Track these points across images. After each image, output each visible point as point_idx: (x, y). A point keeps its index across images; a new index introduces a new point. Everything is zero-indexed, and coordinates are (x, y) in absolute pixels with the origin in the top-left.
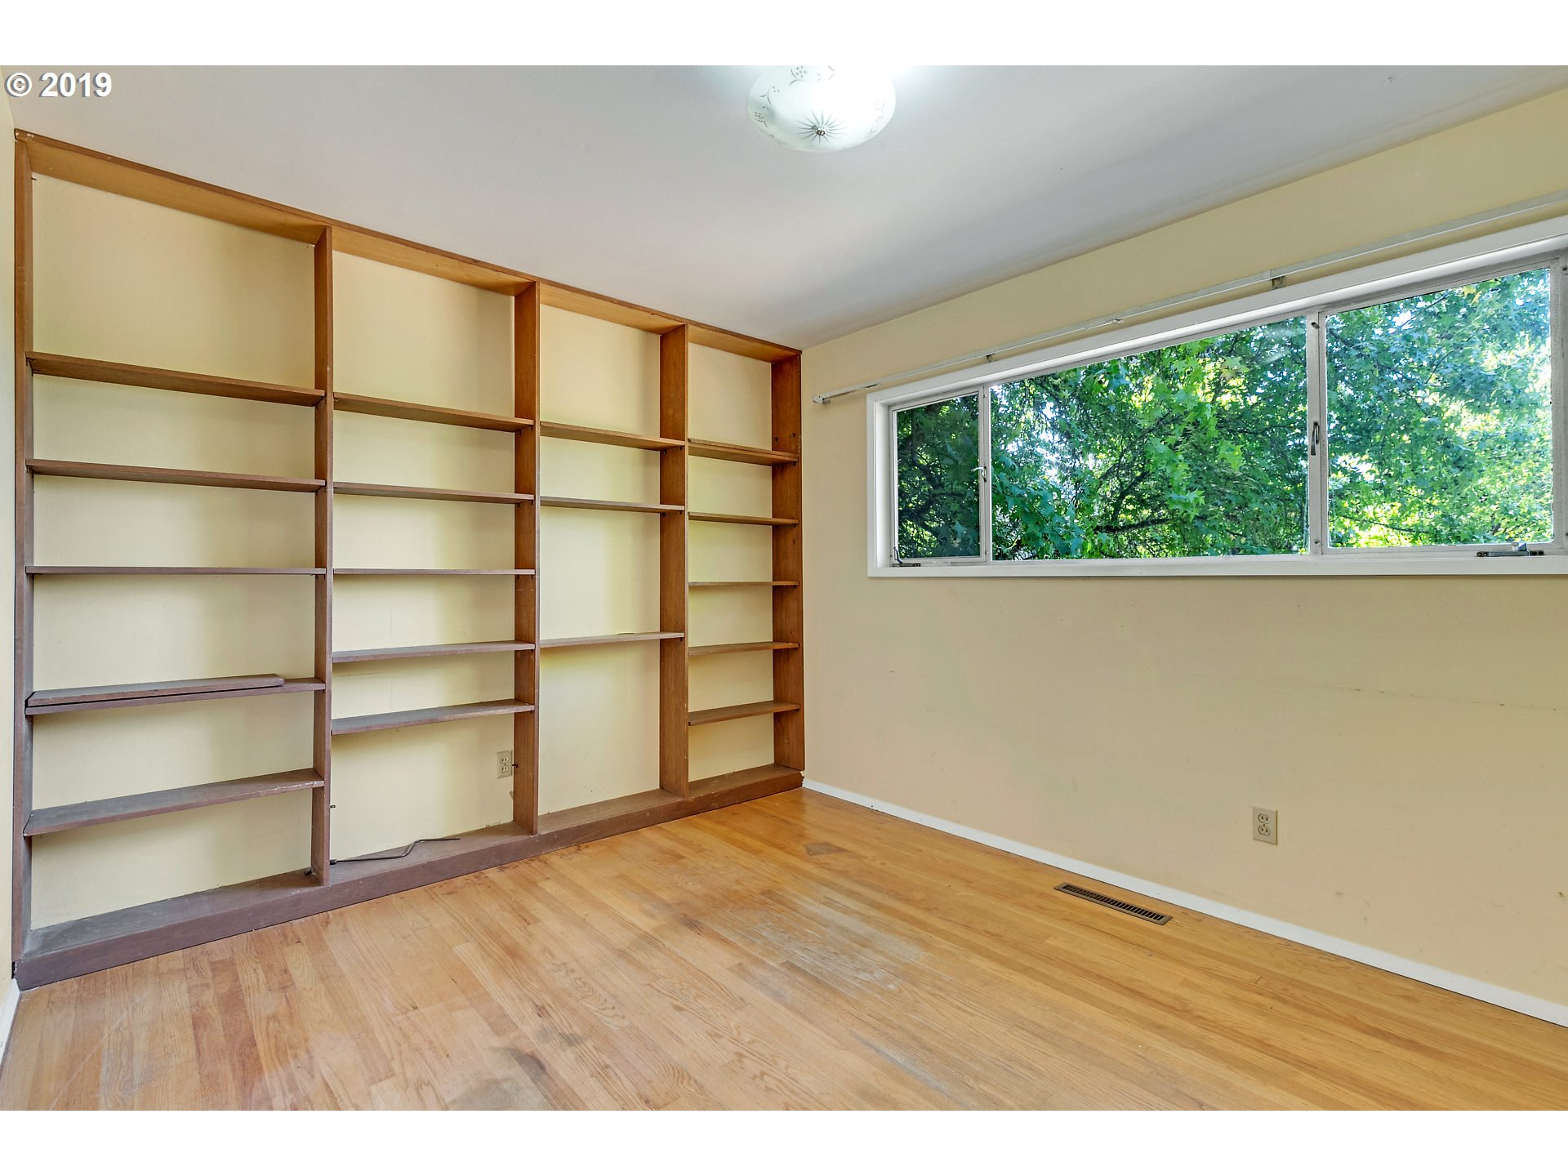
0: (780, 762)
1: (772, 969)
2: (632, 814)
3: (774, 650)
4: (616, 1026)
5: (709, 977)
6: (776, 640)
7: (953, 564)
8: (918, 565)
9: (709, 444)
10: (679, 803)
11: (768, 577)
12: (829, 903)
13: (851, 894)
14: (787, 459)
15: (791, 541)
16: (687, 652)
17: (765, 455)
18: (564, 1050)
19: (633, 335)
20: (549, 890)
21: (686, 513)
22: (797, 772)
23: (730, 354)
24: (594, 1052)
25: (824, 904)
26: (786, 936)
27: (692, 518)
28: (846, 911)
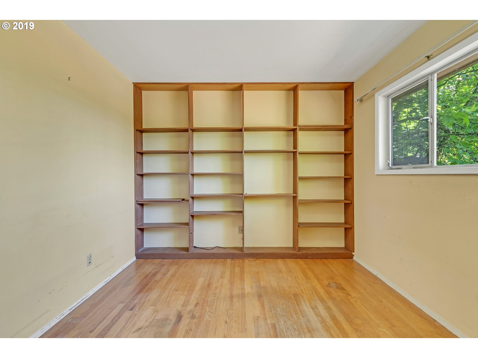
0: (346, 248)
1: (267, 324)
2: (276, 253)
3: (345, 203)
4: (206, 319)
5: (245, 316)
6: (345, 199)
7: (414, 168)
8: (400, 169)
9: (307, 126)
10: (294, 253)
11: (343, 175)
12: (314, 308)
13: (328, 309)
14: (347, 127)
15: (350, 160)
16: (298, 201)
17: (342, 127)
18: (189, 319)
19: (283, 93)
20: (236, 270)
21: (297, 152)
22: (350, 252)
23: (324, 91)
24: (194, 323)
25: (312, 308)
26: (284, 313)
27: (299, 154)
28: (318, 315)
